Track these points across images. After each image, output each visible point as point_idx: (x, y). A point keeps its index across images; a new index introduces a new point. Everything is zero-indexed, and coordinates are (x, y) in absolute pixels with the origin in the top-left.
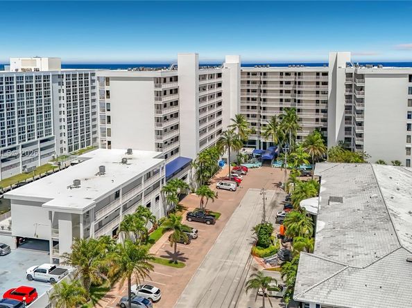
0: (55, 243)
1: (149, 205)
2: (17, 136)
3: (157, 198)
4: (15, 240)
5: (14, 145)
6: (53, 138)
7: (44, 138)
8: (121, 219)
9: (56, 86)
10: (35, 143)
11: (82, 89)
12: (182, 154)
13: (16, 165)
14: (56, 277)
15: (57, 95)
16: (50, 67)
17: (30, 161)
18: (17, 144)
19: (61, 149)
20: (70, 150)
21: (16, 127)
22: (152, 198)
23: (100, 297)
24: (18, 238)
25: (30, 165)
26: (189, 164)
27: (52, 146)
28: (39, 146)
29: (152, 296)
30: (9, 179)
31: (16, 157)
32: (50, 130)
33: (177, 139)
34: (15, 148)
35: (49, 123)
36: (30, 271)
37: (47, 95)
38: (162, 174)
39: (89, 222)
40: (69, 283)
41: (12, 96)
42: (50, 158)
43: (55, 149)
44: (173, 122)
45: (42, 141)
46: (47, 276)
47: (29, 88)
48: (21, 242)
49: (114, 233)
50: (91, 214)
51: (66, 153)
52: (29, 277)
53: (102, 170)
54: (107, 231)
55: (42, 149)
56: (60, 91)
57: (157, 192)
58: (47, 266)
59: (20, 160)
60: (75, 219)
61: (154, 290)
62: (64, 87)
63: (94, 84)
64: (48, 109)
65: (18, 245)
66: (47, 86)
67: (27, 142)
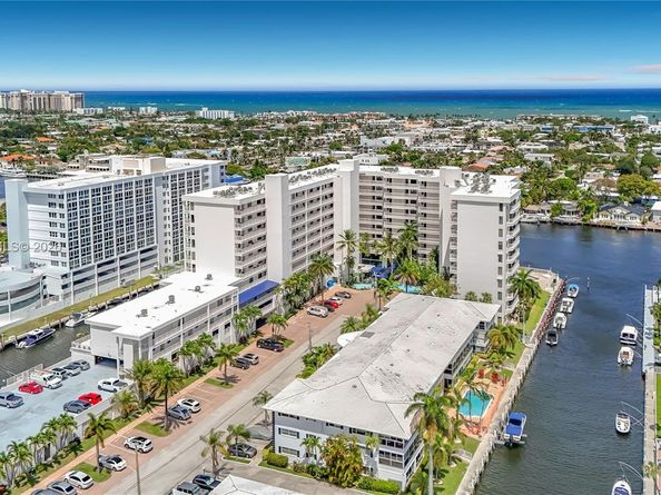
0: (122, 362)
1: (216, 332)
2: (115, 248)
3: (227, 326)
4: (94, 359)
5: (113, 258)
6: (156, 247)
7: (146, 247)
8: (182, 344)
9: (160, 189)
10: (135, 254)
11: (191, 181)
12: (269, 277)
13: (114, 278)
14: (117, 388)
15: (161, 198)
16: (152, 169)
17: (129, 273)
18: (115, 257)
19: (166, 260)
20: (176, 258)
21: (114, 239)
22: (220, 325)
23: (154, 406)
24: (96, 357)
25: (128, 279)
26: (273, 288)
27: (155, 256)
28: (139, 257)
29: (192, 408)
30: (106, 294)
31: (114, 270)
32: (152, 239)
33: (264, 262)
34: (112, 262)
35: (152, 231)
36: (100, 383)
37: (149, 200)
38: (235, 302)
39: (147, 347)
40: (128, 392)
41: (110, 206)
42: (152, 269)
43: (158, 259)
44: (260, 245)
45: (142, 252)
46: (112, 387)
47: (129, 195)
48: (99, 360)
49: (174, 356)
50: (150, 340)
51: (171, 262)
52: (100, 388)
53: (172, 300)
54: (167, 355)
55: (142, 260)
56: (164, 194)
57: (229, 319)
58: (112, 380)
59: (118, 273)
60: (135, 344)
61: (196, 403)
62: (169, 190)
63: (207, 181)
64: (150, 216)
65: (96, 363)
66: (148, 191)
67: (126, 253)
